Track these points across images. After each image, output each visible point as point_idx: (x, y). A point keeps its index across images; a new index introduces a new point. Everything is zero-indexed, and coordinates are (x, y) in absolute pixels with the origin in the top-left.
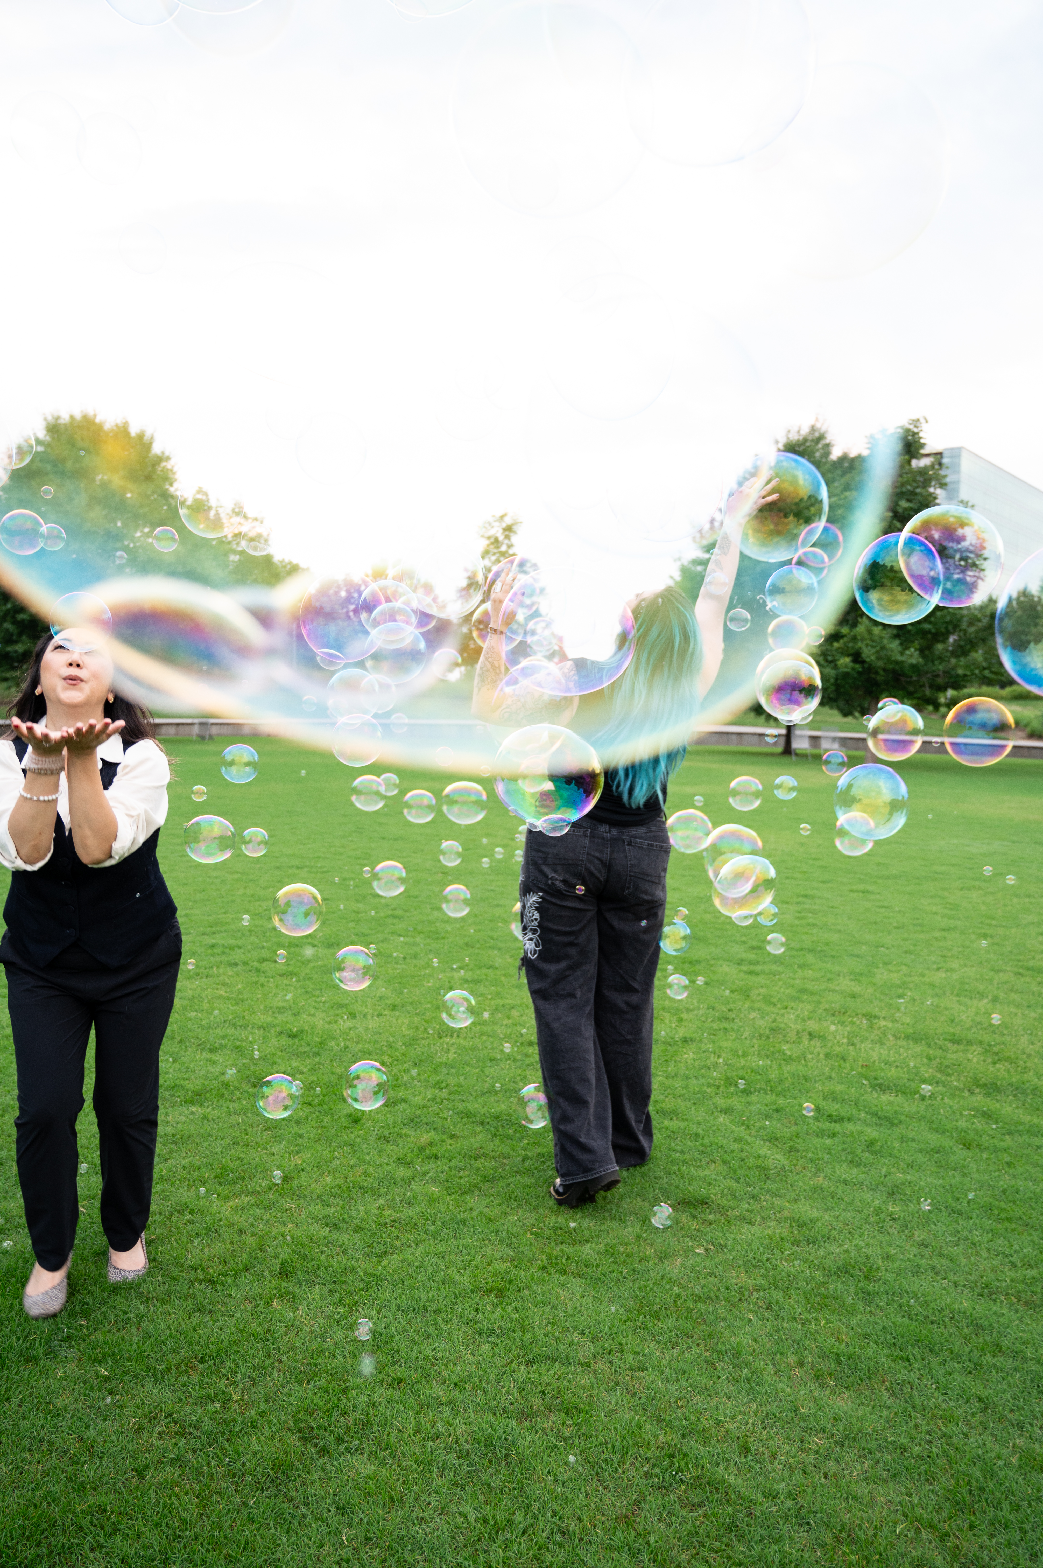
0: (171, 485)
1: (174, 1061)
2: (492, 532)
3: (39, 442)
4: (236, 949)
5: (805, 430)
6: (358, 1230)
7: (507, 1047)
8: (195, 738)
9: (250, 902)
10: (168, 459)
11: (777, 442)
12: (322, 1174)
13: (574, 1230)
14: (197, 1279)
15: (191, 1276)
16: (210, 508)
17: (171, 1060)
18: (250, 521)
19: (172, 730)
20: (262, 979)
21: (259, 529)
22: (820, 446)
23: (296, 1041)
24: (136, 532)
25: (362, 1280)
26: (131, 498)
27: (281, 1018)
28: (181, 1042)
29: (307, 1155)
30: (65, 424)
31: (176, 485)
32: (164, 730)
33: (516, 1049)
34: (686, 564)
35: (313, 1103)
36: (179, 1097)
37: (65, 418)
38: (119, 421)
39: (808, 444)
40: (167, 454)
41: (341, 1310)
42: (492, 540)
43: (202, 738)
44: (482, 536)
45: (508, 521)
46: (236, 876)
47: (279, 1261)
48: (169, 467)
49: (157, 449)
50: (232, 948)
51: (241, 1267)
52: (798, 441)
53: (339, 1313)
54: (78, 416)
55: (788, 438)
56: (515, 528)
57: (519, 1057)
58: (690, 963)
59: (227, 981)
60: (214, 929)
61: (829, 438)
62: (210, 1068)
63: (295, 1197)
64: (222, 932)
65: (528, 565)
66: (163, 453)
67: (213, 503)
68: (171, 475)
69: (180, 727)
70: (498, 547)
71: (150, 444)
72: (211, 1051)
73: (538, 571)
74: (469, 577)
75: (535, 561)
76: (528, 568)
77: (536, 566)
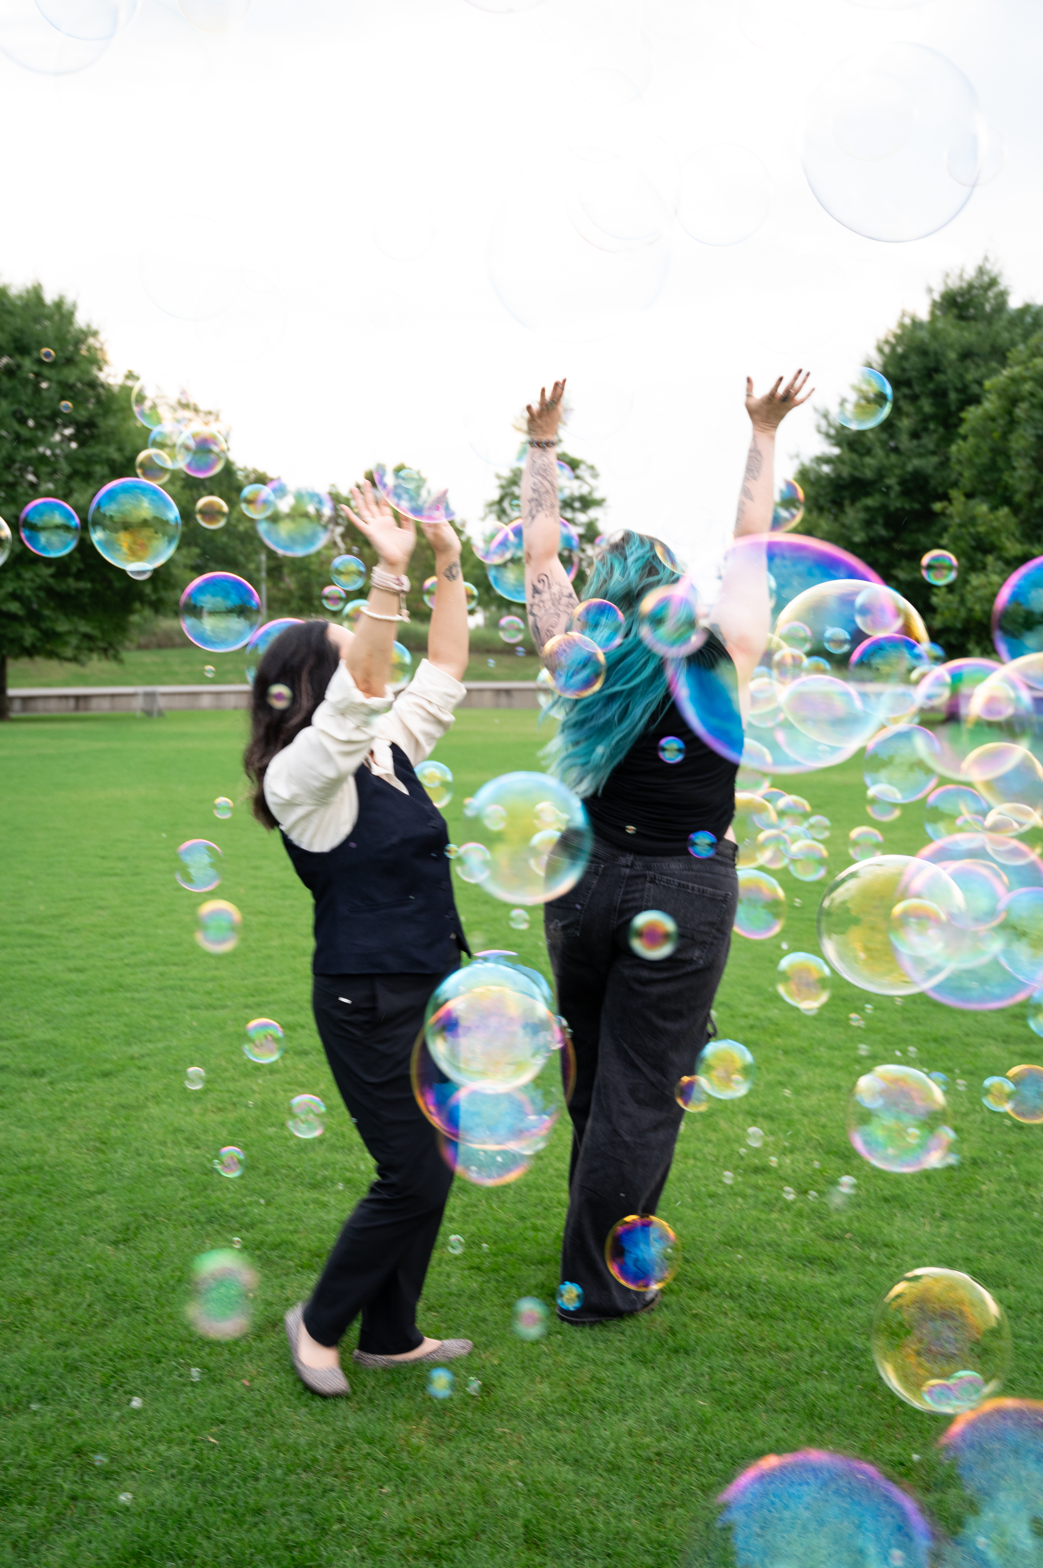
0: (100, 369)
1: (268, 1203)
4: (299, 1029)
5: (970, 273)
7: (728, 1177)
8: (139, 714)
9: (294, 957)
10: (96, 334)
11: (930, 290)
14: (409, 1551)
15: (401, 1545)
17: (262, 1201)
18: (201, 415)
19: (106, 704)
22: (991, 294)
24: (52, 435)
25: (647, 1552)
26: (48, 389)
28: (267, 1173)
31: (106, 369)
32: (94, 703)
33: (740, 1179)
34: (807, 462)
35: (484, 1267)
36: (291, 1259)
38: (29, 285)
39: (975, 292)
40: (94, 327)
43: (148, 713)
46: (263, 919)
47: (518, 1523)
48: (98, 345)
49: (81, 320)
51: (467, 1532)
52: (961, 288)
55: (946, 284)
57: (749, 1191)
58: (935, 1040)
59: (301, 1078)
60: (257, 999)
61: (1004, 283)
62: (322, 1214)
63: (505, 1417)
64: (270, 1003)
65: (582, 467)
66: (88, 326)
68: (99, 355)
69: (117, 700)
71: (71, 314)
72: (314, 1186)
73: (595, 476)
74: (502, 487)
75: (590, 462)
76: (582, 471)
77: (592, 468)
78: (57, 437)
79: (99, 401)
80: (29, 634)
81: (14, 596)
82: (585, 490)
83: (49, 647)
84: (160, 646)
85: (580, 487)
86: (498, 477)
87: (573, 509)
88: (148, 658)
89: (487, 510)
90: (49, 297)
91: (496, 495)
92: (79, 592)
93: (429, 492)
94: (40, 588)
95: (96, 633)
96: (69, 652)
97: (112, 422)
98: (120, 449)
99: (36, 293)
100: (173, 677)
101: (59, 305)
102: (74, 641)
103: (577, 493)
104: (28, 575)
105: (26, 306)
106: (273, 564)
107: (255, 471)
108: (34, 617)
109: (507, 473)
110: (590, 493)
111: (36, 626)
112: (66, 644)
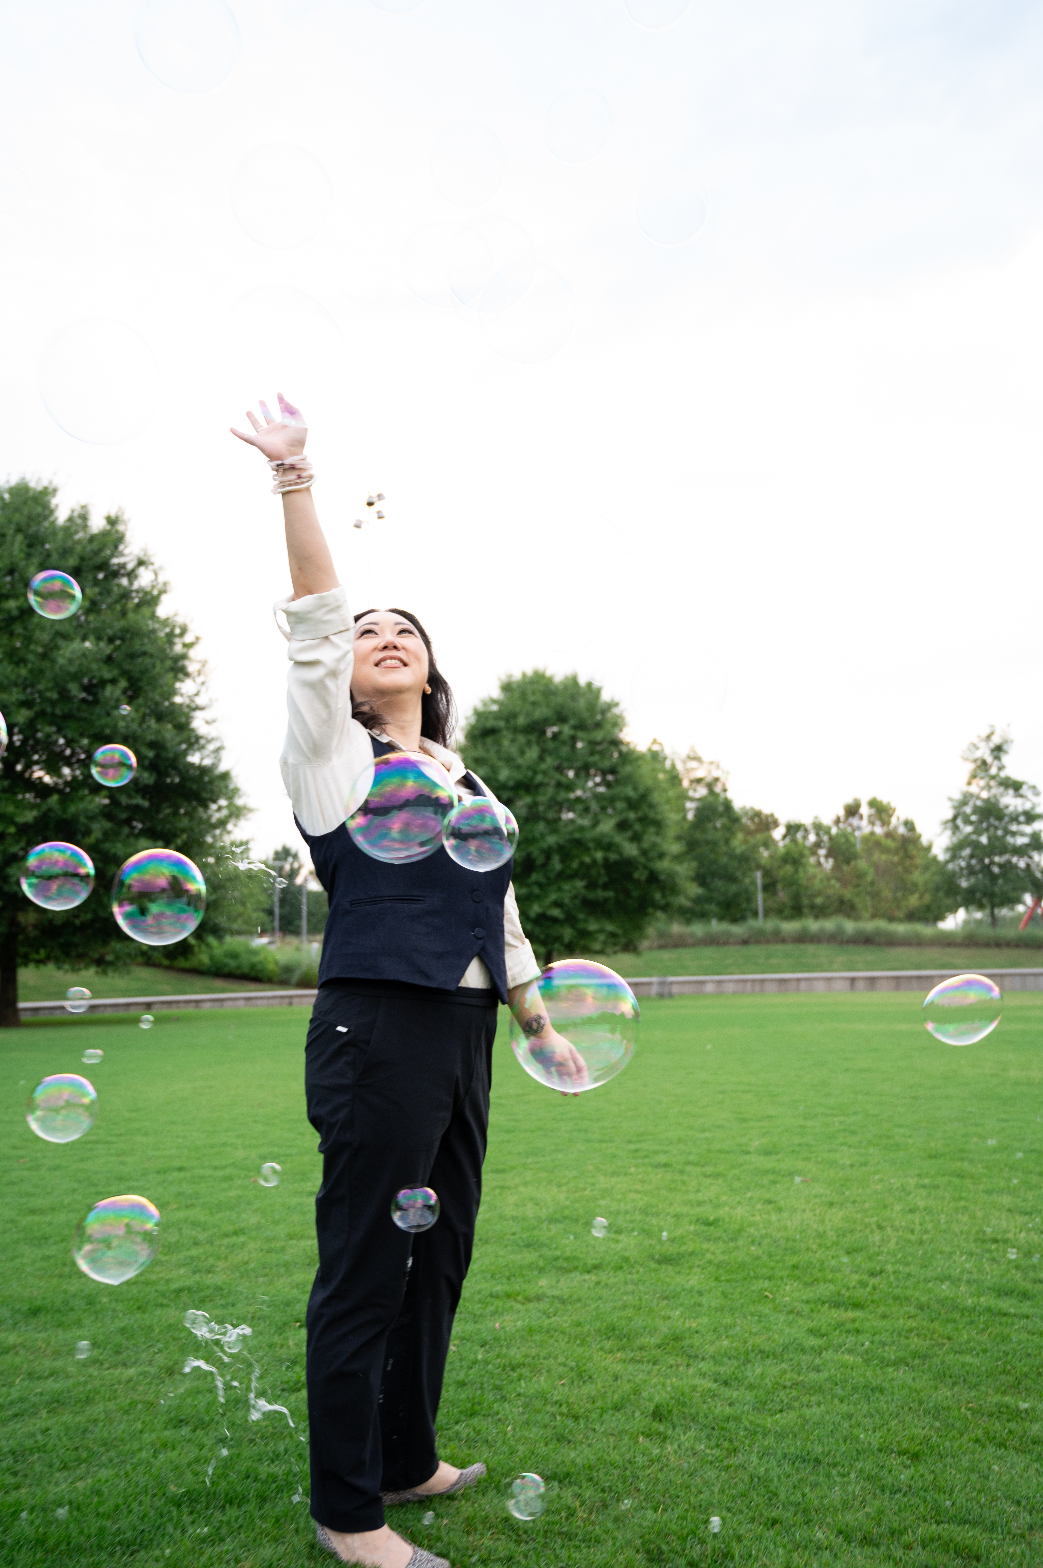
2: (978, 754)
3: (494, 701)
6: (751, 1387)
8: (653, 996)
10: (617, 705)
12: (719, 1337)
13: (1026, 1411)
16: (665, 758)
18: (706, 765)
20: (685, 1178)
21: (716, 774)
23: (712, 1228)
24: (586, 782)
26: (581, 747)
27: (698, 1210)
29: (705, 1320)
30: (518, 682)
37: (517, 676)
38: (568, 674)
40: (616, 700)
41: (717, 1452)
42: (979, 763)
43: (661, 996)
44: (966, 759)
45: (996, 740)
47: (653, 1404)
48: (619, 713)
49: (606, 696)
50: (656, 1152)
53: (713, 1456)
54: (529, 672)
56: (1005, 747)
65: (1025, 787)
66: (611, 700)
67: (668, 751)
68: (620, 720)
70: (987, 770)
71: (599, 691)
73: (1037, 794)
74: (955, 807)
75: (1032, 782)
76: (1024, 790)
77: (1034, 787)
78: (590, 784)
79: (621, 753)
80: (568, 933)
81: (557, 904)
82: (1028, 806)
83: (583, 942)
84: (676, 946)
85: (1023, 804)
86: (950, 799)
87: (1019, 823)
88: (666, 955)
89: (943, 826)
90: (582, 681)
91: (949, 814)
92: (606, 900)
93: (898, 818)
94: (575, 897)
95: (619, 931)
96: (597, 946)
97: (628, 769)
98: (635, 789)
99: (574, 680)
100: (685, 970)
101: (589, 685)
102: (602, 937)
103: (1020, 809)
104: (566, 887)
105: (566, 687)
106: (768, 880)
107: (752, 809)
108: (570, 919)
109: (957, 796)
110: (1033, 808)
111: (573, 927)
112: (595, 940)
